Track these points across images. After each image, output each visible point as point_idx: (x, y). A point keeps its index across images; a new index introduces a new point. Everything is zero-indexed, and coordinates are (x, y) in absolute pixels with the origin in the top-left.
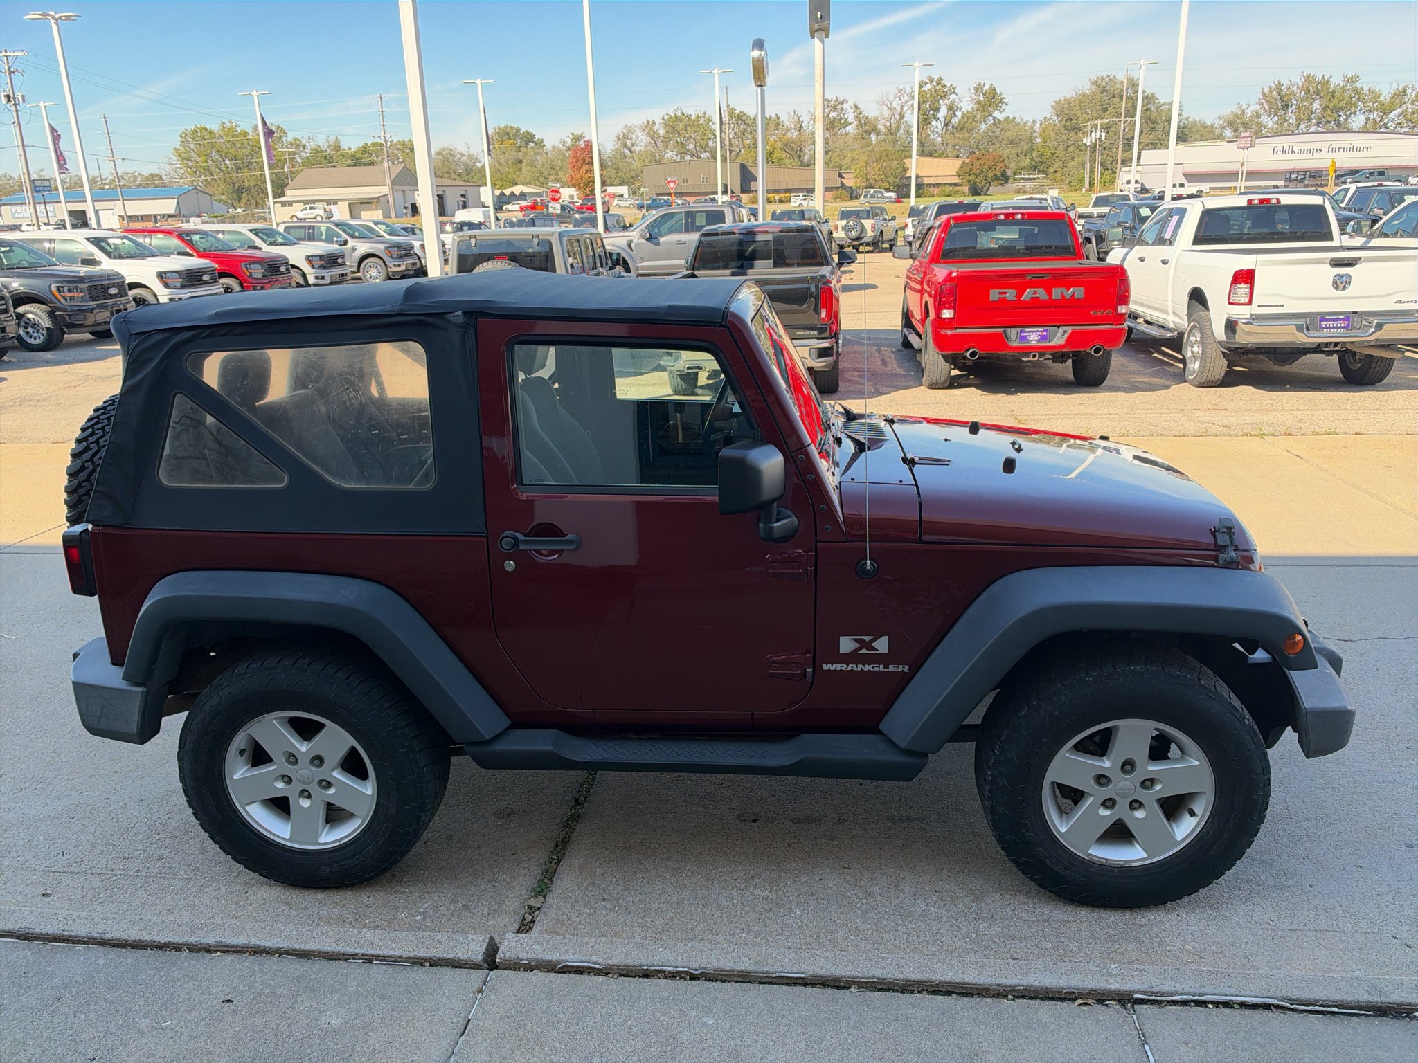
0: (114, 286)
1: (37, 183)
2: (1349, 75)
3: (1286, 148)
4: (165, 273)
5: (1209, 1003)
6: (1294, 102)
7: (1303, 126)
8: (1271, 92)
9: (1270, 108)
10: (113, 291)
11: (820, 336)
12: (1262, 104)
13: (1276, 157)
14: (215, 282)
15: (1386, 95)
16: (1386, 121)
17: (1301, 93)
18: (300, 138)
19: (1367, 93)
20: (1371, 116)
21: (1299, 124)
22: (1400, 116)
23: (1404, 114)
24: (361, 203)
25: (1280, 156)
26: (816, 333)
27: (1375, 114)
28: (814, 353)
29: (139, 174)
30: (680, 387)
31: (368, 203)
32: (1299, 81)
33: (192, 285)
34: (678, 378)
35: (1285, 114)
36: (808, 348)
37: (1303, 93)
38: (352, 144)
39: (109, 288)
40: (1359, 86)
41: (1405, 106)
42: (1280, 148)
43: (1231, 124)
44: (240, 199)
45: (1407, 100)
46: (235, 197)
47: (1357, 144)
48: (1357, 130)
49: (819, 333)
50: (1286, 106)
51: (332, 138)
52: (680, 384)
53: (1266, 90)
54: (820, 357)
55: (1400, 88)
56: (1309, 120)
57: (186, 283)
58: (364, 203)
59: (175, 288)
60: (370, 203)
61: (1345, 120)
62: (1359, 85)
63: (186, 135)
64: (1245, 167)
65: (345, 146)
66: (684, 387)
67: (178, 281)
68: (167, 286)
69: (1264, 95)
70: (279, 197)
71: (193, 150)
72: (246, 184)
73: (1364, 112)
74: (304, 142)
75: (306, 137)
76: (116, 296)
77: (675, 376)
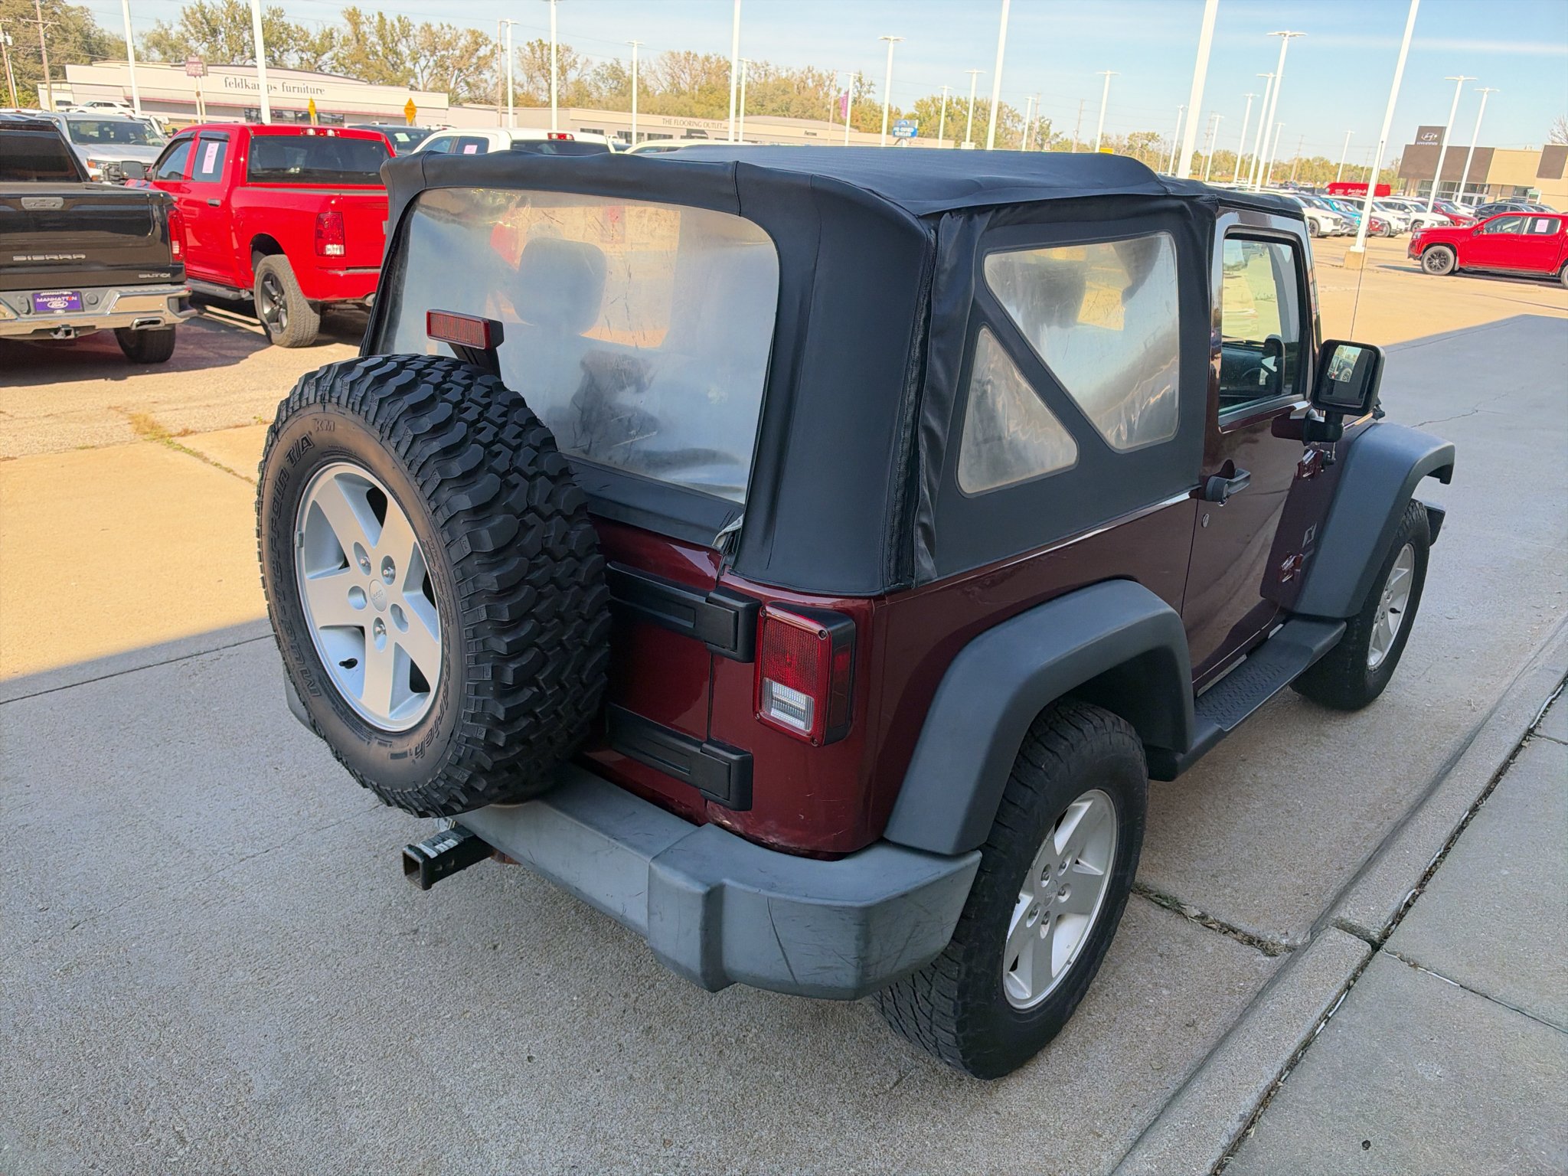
2: (273, 8)
3: (238, 81)
6: (222, 30)
7: (237, 58)
8: (194, 13)
9: (197, 32)
11: (175, 280)
12: (186, 26)
13: (229, 90)
15: (315, 36)
16: (320, 63)
17: (227, 19)
19: (296, 30)
20: (304, 56)
21: (234, 55)
22: (332, 59)
23: (335, 57)
25: (233, 90)
26: (168, 275)
27: (309, 54)
28: (175, 303)
32: (222, 6)
35: (215, 41)
36: (166, 297)
37: (229, 20)
40: (286, 22)
41: (335, 50)
42: (231, 79)
43: (157, 44)
45: (335, 43)
47: (311, 85)
48: (291, 67)
49: (173, 275)
50: (214, 32)
53: (188, 11)
54: (182, 308)
55: (327, 30)
56: (243, 52)
61: (280, 57)
62: (285, 20)
64: (201, 98)
69: (187, 16)
73: (296, 51)
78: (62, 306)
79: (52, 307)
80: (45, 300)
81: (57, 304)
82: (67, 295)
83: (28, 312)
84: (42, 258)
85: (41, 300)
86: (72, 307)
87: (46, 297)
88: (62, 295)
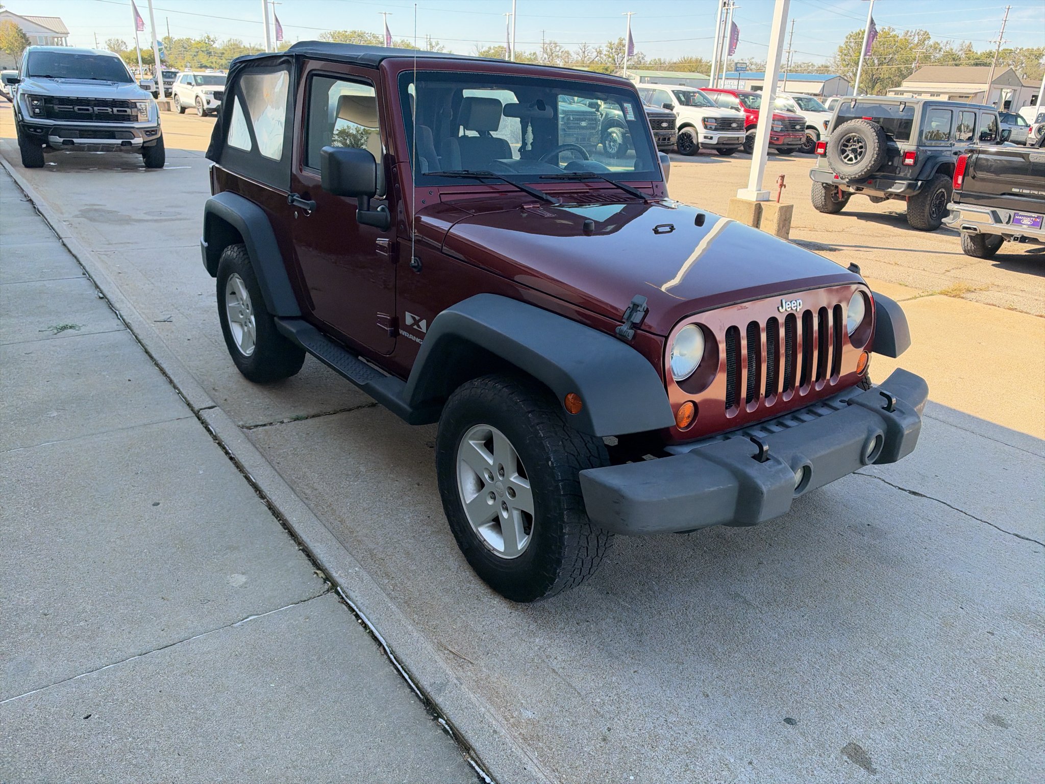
0: (666, 121)
1: (739, 65)
4: (707, 118)
5: (361, 619)
10: (665, 125)
14: (740, 129)
18: (939, 42)
24: (960, 97)
29: (812, 64)
30: (969, 248)
31: (966, 97)
33: (723, 129)
34: (969, 239)
38: (980, 49)
39: (663, 122)
44: (873, 87)
46: (870, 85)
51: (967, 43)
52: (969, 245)
57: (718, 127)
58: (962, 97)
59: (711, 129)
60: (968, 97)
63: (851, 36)
65: (974, 49)
66: (973, 248)
67: (714, 125)
68: (706, 127)
70: (896, 87)
71: (852, 48)
72: (882, 76)
74: (941, 45)
75: (945, 42)
76: (665, 128)
77: (966, 237)
78: (1029, 223)
79: (1023, 223)
80: (1020, 218)
81: (1026, 221)
82: (1034, 217)
83: (1008, 223)
84: (1028, 192)
85: (1018, 217)
86: (1034, 224)
87: (1021, 215)
88: (1032, 217)
